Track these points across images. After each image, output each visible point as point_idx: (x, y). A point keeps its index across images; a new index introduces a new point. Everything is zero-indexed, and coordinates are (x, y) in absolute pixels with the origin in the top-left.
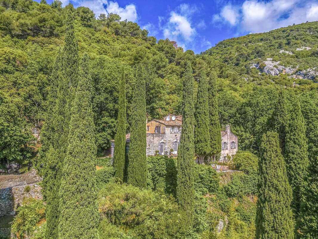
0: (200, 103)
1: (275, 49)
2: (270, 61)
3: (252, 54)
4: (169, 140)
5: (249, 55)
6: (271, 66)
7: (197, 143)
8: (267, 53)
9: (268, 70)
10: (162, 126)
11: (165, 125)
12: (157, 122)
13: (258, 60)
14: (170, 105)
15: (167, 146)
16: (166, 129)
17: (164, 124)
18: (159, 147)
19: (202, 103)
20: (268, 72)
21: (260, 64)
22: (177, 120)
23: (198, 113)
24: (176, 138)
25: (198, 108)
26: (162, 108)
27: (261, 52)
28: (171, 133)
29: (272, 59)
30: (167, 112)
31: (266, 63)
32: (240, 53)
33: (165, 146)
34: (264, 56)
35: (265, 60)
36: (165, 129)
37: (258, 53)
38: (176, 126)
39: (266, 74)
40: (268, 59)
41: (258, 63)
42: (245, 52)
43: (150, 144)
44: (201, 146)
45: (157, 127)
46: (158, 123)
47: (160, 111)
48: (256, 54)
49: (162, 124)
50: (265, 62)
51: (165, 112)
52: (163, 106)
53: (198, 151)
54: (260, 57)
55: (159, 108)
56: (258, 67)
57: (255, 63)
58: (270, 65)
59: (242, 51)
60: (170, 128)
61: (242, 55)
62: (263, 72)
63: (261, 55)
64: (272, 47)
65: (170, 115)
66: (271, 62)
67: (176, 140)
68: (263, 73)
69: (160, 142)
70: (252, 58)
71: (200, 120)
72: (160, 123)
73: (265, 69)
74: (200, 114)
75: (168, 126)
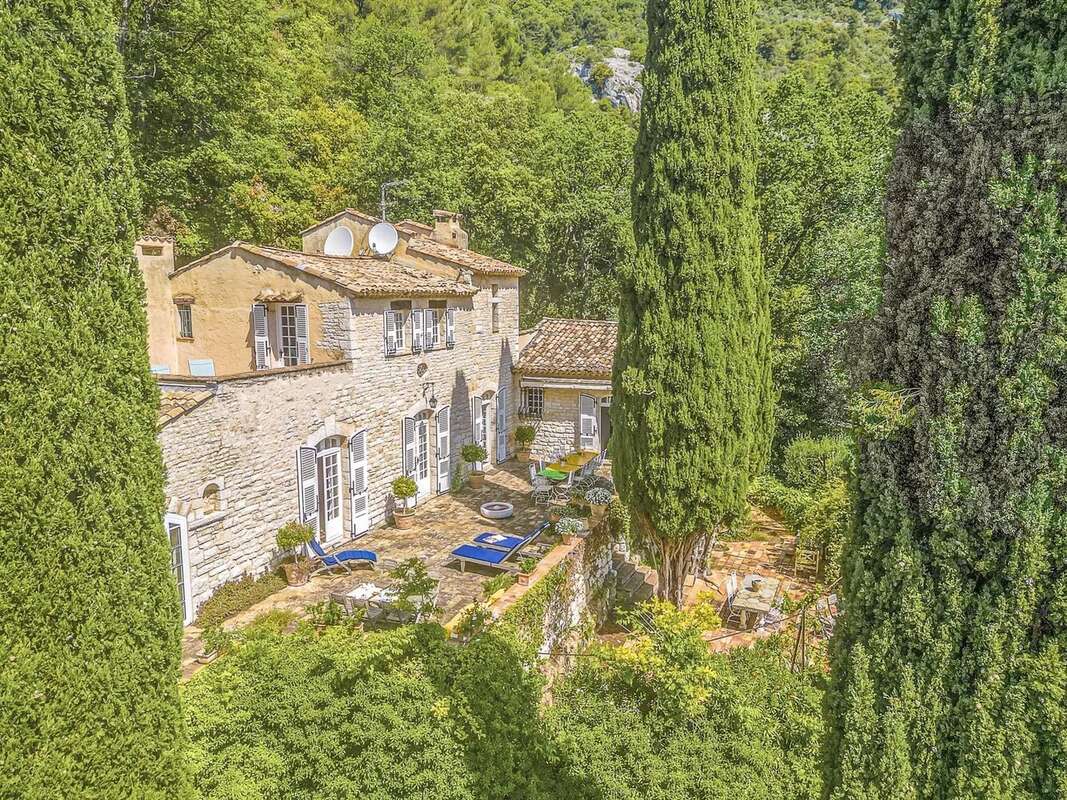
0: (690, 84)
1: (634, 18)
2: (624, 58)
3: (566, 27)
4: (378, 406)
5: (557, 28)
6: (627, 79)
7: (665, 449)
8: (611, 32)
9: (620, 91)
10: (316, 305)
11: (343, 290)
12: (266, 262)
13: (588, 53)
14: (323, 165)
15: (364, 464)
16: (353, 322)
17: (331, 285)
18: (307, 483)
19: (710, 85)
20: (617, 98)
21: (595, 66)
22: (410, 251)
23: (675, 183)
24: (426, 386)
25: (671, 133)
26: (272, 183)
27: (593, 23)
28: (391, 356)
29: (628, 53)
30: (305, 204)
31: (613, 63)
32: (527, 21)
33: (355, 466)
34: (603, 38)
35: (609, 54)
36: (341, 330)
37: (584, 26)
38: (421, 295)
39: (614, 105)
40: (616, 51)
41: (587, 64)
42: (542, 20)
43: (220, 481)
44: (703, 475)
45: (266, 306)
46: (272, 274)
47: (262, 196)
48: (579, 30)
49: (312, 278)
50: (608, 60)
51: (291, 203)
52: (274, 170)
53: (667, 518)
54: (593, 43)
55: (249, 175)
56: (586, 78)
57: (576, 61)
58: (626, 74)
59: (531, 14)
60: (379, 319)
61: (532, 28)
62: (606, 97)
63: (595, 34)
64: (626, 10)
65: (353, 217)
66: (626, 63)
67: (420, 405)
68: (604, 101)
69: (312, 443)
70: (565, 41)
71: (694, 248)
72: (292, 271)
73: (609, 84)
74: (692, 187)
75: (363, 301)
